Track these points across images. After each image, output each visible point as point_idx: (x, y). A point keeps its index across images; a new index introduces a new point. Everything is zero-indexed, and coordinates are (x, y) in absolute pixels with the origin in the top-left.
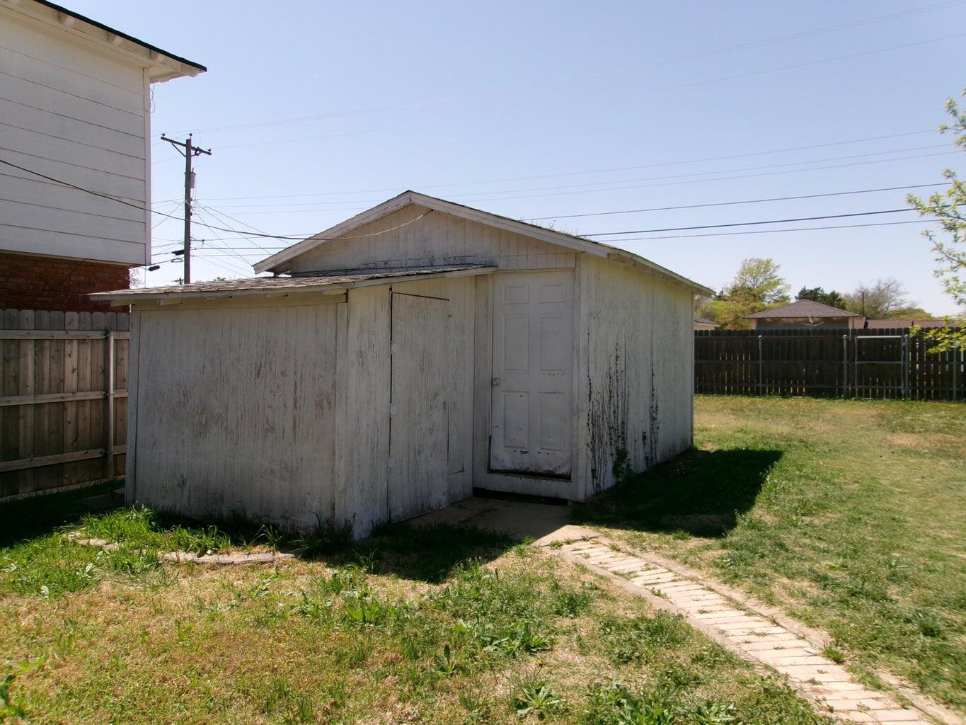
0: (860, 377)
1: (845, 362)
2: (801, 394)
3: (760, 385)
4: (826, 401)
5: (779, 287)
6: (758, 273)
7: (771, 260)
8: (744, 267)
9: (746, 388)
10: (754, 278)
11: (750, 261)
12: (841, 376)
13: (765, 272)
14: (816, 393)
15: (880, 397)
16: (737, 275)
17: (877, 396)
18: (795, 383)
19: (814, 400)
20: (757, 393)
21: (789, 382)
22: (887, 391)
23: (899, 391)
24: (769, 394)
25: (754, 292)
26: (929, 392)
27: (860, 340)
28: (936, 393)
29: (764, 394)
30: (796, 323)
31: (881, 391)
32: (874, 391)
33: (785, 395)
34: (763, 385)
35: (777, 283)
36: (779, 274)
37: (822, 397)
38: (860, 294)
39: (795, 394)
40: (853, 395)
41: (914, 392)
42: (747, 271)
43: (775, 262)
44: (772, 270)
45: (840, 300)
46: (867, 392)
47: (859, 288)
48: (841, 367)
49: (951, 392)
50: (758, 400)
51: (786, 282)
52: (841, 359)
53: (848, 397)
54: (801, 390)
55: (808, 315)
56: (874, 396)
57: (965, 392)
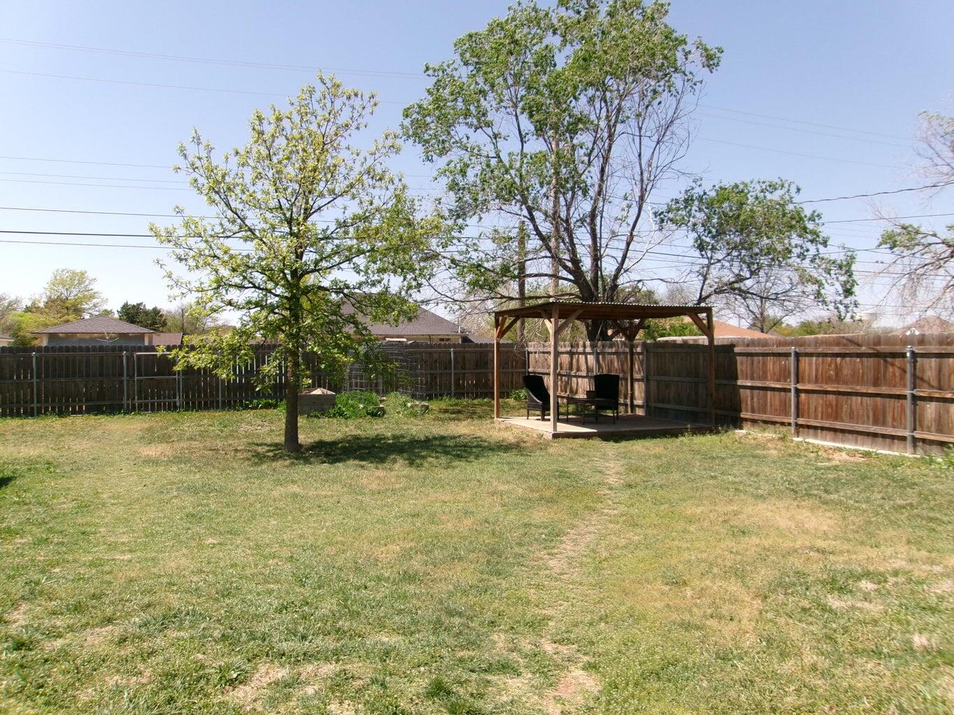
0: (140, 392)
1: (125, 378)
2: (80, 412)
3: (35, 405)
4: (106, 417)
5: (95, 301)
6: (72, 285)
7: (86, 272)
8: (55, 277)
9: (18, 410)
10: (67, 289)
11: (63, 271)
12: (121, 391)
13: (80, 284)
14: (96, 410)
15: (159, 410)
16: (47, 286)
17: (155, 409)
18: (74, 401)
19: (93, 417)
20: (30, 413)
21: (67, 401)
22: (165, 404)
23: (175, 403)
24: (45, 414)
25: (67, 305)
26: (200, 403)
27: (139, 357)
28: (206, 403)
29: (39, 413)
30: (92, 339)
31: (159, 405)
32: (153, 404)
33: (61, 414)
34: (39, 405)
35: (92, 297)
36: (95, 287)
37: (102, 413)
38: (180, 311)
39: (74, 412)
40: (133, 409)
41: (187, 404)
42: (58, 281)
43: (90, 275)
44: (87, 283)
45: (162, 316)
46: (146, 405)
47: (180, 305)
48: (122, 382)
49: (217, 402)
50: (30, 421)
51: (104, 296)
52: (121, 375)
53: (127, 412)
54: (81, 408)
55: (104, 330)
56: (153, 410)
57: (229, 402)
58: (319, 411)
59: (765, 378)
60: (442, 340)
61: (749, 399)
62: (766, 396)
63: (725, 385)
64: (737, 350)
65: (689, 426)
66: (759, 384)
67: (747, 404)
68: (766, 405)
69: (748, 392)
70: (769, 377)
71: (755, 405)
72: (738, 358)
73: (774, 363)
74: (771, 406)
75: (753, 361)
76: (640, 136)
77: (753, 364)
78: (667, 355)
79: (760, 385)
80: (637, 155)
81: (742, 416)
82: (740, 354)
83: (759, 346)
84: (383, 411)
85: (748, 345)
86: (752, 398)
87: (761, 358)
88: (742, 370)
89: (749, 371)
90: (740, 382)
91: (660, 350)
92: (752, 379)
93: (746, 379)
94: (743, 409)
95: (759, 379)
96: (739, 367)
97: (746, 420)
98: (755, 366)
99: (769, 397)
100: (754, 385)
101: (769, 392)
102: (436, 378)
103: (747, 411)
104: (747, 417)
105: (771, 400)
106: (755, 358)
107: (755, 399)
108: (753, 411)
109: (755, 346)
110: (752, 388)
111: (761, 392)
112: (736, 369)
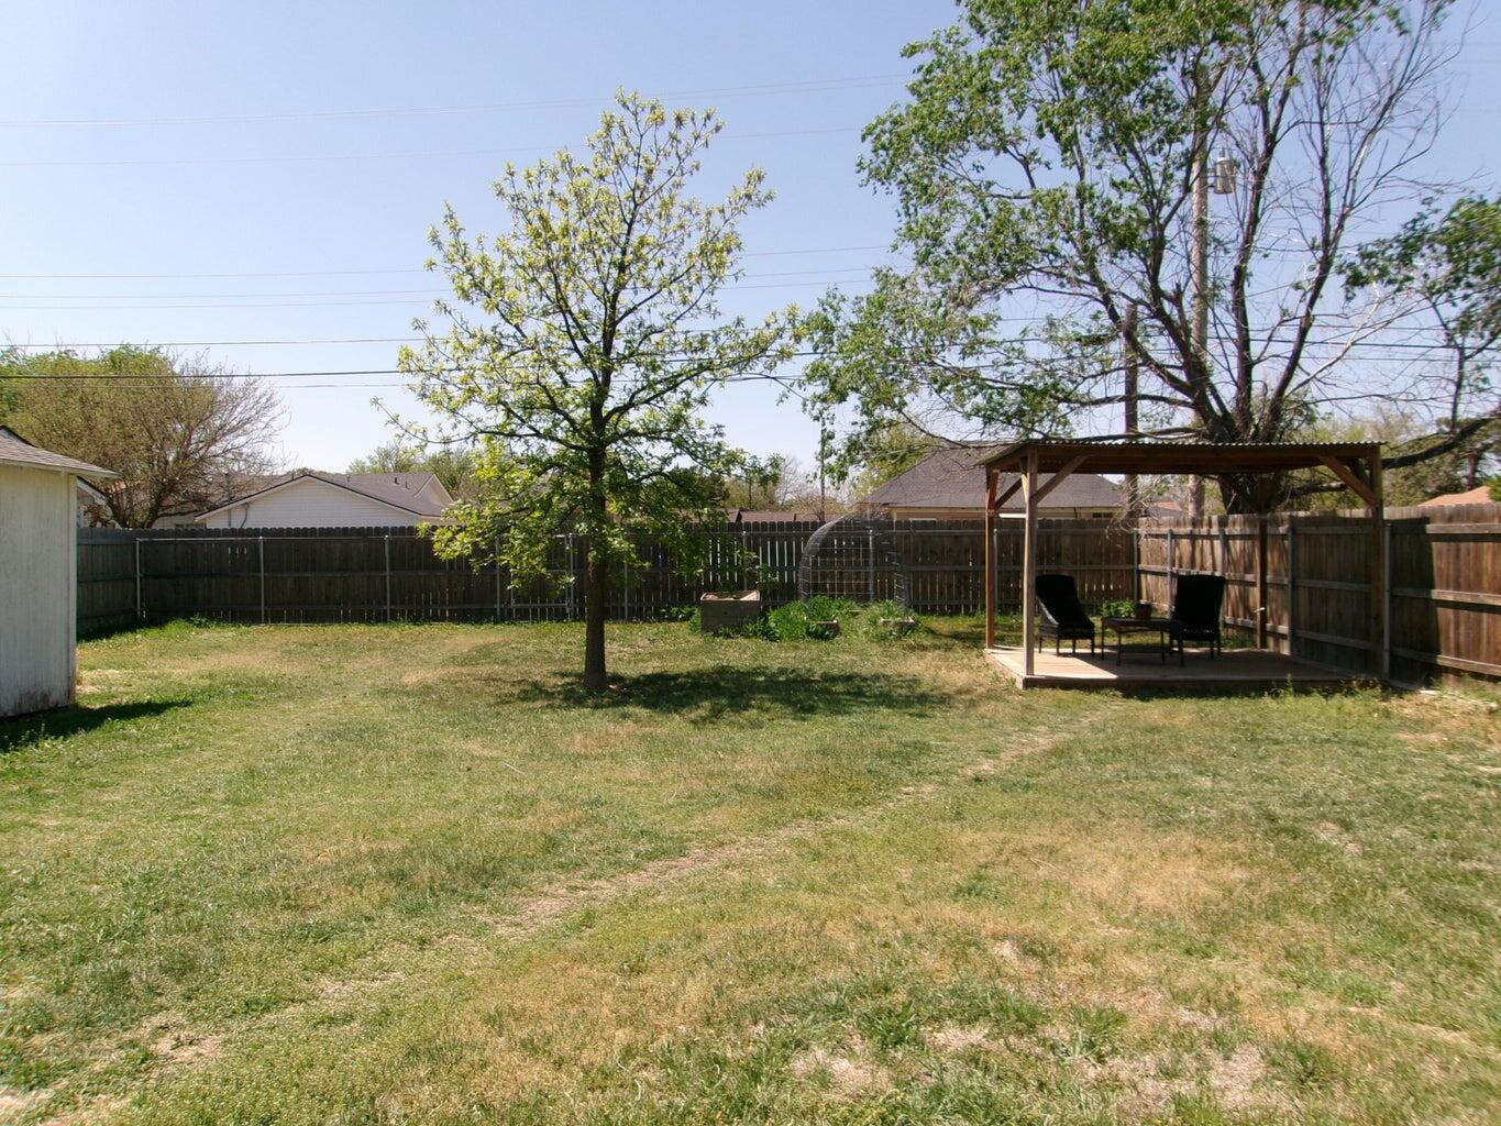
1: (498, 572)
2: (443, 618)
12: (494, 589)
14: (462, 615)
15: (542, 618)
17: (537, 616)
22: (550, 610)
23: (564, 609)
29: (394, 618)
31: (543, 610)
32: (534, 610)
39: (435, 618)
40: (509, 617)
46: (526, 612)
48: (494, 577)
49: (622, 609)
53: (499, 620)
56: (534, 618)
57: (640, 609)
58: (732, 627)
59: (1475, 586)
60: (1096, 515)
61: (1452, 627)
62: (1479, 622)
63: (1412, 598)
64: (1431, 528)
65: (1289, 677)
66: (1466, 597)
67: (1448, 638)
68: (1480, 640)
69: (1450, 612)
70: (1486, 585)
71: (1462, 639)
72: (1434, 544)
73: (1494, 554)
74: (1489, 643)
75: (1458, 550)
76: (1322, 124)
77: (1457, 556)
78: (1324, 539)
79: (1469, 600)
80: (1317, 161)
81: (1440, 662)
82: (1439, 537)
83: (1468, 520)
84: (836, 630)
85: (1450, 519)
86: (1457, 627)
87: (1472, 544)
88: (1440, 569)
89: (1451, 572)
90: (1436, 594)
91: (1313, 530)
92: (1458, 587)
93: (1448, 588)
94: (1443, 650)
95: (1469, 588)
96: (1436, 563)
97: (1447, 670)
98: (1462, 563)
99: (1485, 626)
100: (1459, 599)
101: (1485, 615)
102: (966, 578)
103: (1448, 653)
104: (1446, 663)
105: (1488, 628)
106: (1463, 545)
107: (1462, 629)
108: (1458, 654)
109: (1462, 521)
110: (1456, 605)
111: (1473, 615)
112: (1431, 566)
